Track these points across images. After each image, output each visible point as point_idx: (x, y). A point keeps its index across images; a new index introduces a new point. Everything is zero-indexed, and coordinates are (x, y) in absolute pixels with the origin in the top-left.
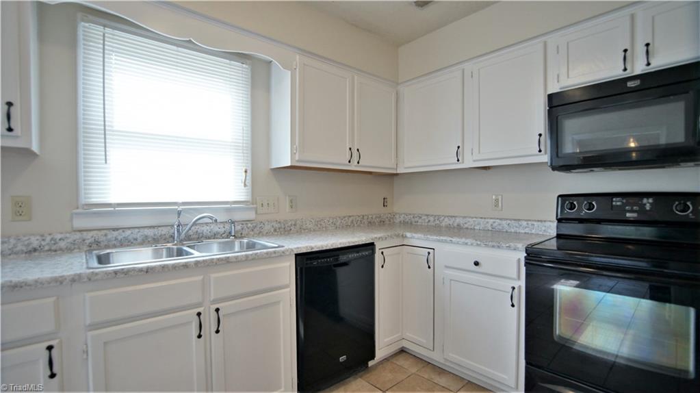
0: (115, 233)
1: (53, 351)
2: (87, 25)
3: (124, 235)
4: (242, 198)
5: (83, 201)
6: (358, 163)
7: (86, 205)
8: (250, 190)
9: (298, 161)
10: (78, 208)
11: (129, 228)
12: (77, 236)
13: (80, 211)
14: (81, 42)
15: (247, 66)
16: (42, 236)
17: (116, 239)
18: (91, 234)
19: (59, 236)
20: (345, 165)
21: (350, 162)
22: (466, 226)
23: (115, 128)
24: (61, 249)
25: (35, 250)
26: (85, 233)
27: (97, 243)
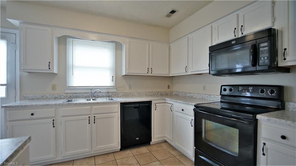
0: (75, 95)
1: (54, 121)
2: (69, 39)
3: (78, 95)
4: (112, 85)
5: (68, 85)
6: (151, 73)
7: (68, 87)
8: (115, 83)
9: (128, 73)
10: (66, 87)
11: (79, 93)
12: (66, 95)
13: (67, 88)
14: (67, 43)
15: (114, 44)
16: (58, 94)
17: (75, 96)
18: (69, 94)
19: (61, 95)
20: (146, 74)
21: (148, 73)
22: (194, 97)
23: (75, 66)
24: (62, 98)
25: (56, 98)
26: (68, 94)
27: (71, 97)
